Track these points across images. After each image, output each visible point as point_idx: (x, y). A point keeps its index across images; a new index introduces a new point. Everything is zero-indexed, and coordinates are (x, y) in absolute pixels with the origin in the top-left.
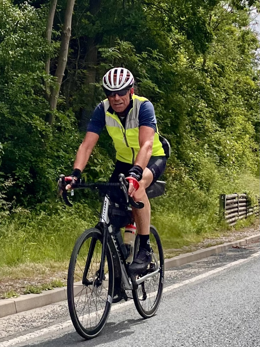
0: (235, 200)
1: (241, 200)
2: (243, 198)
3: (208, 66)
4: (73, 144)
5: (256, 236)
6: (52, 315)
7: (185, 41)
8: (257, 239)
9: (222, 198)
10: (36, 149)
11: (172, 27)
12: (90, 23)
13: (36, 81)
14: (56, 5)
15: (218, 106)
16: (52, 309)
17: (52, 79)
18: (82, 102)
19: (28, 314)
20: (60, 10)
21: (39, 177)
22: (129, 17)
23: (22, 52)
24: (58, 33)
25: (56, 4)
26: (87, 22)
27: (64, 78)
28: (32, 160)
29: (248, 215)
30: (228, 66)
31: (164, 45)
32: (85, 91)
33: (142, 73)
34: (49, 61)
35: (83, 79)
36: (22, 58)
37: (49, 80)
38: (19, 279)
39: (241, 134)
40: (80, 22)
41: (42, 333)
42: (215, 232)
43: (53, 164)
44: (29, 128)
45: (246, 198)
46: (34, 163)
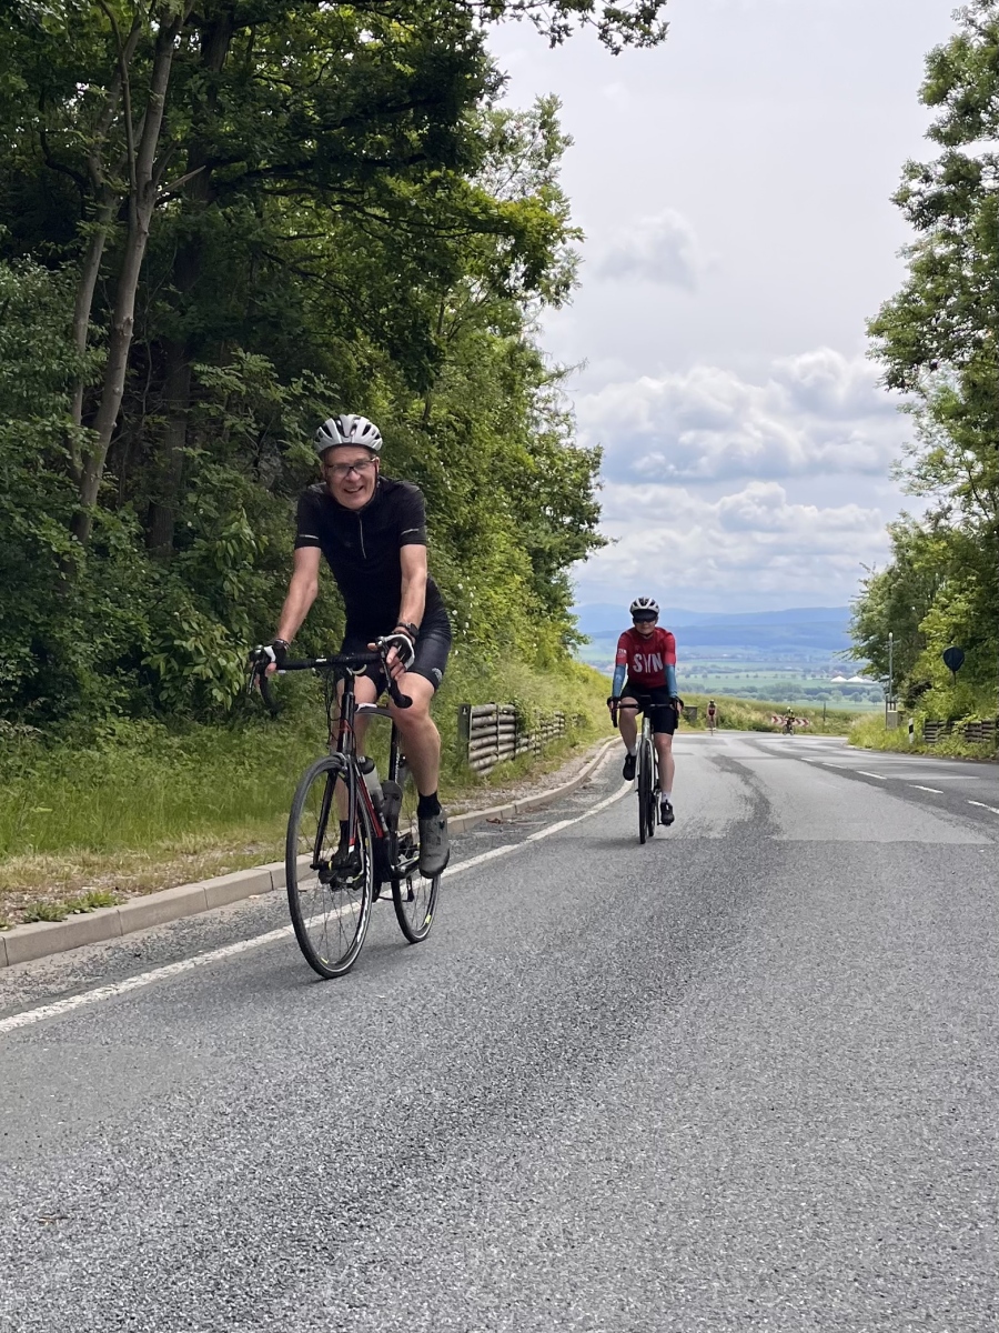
0: (490, 718)
1: (504, 717)
2: (508, 714)
3: (435, 419)
4: (135, 585)
5: (536, 797)
6: (91, 967)
7: (387, 361)
8: (538, 803)
9: (465, 713)
10: (48, 595)
11: (358, 330)
12: (176, 310)
13: (50, 437)
14: (97, 265)
15: (456, 510)
16: (92, 956)
17: (88, 436)
18: (154, 490)
19: (35, 968)
20: (107, 277)
21: (54, 661)
22: (265, 300)
23: (17, 370)
24: (102, 330)
25: (98, 261)
26: (168, 307)
27: (116, 433)
28: (39, 622)
29: (517, 751)
30: (477, 421)
31: (342, 369)
32: (163, 465)
33: (289, 427)
34: (82, 393)
35: (156, 437)
36: (17, 383)
37: (81, 437)
38: (10, 891)
39: (503, 573)
40: (154, 307)
41: (71, 1005)
42: (449, 788)
43: (87, 632)
44: (33, 547)
45: (514, 714)
46: (41, 629)
